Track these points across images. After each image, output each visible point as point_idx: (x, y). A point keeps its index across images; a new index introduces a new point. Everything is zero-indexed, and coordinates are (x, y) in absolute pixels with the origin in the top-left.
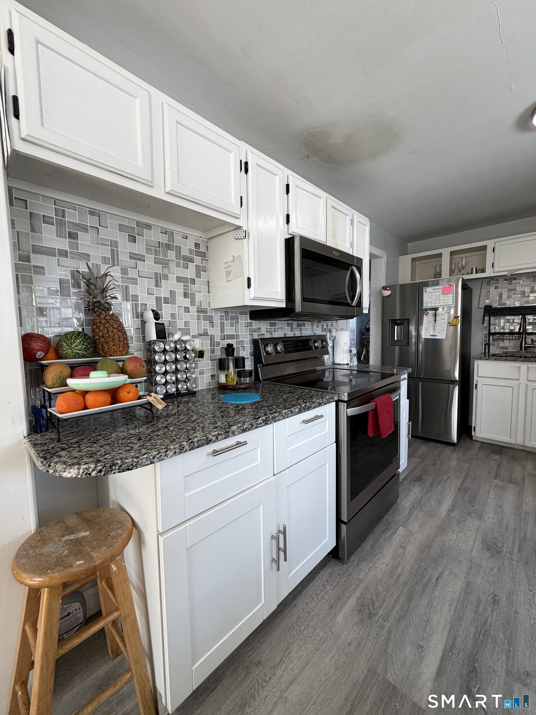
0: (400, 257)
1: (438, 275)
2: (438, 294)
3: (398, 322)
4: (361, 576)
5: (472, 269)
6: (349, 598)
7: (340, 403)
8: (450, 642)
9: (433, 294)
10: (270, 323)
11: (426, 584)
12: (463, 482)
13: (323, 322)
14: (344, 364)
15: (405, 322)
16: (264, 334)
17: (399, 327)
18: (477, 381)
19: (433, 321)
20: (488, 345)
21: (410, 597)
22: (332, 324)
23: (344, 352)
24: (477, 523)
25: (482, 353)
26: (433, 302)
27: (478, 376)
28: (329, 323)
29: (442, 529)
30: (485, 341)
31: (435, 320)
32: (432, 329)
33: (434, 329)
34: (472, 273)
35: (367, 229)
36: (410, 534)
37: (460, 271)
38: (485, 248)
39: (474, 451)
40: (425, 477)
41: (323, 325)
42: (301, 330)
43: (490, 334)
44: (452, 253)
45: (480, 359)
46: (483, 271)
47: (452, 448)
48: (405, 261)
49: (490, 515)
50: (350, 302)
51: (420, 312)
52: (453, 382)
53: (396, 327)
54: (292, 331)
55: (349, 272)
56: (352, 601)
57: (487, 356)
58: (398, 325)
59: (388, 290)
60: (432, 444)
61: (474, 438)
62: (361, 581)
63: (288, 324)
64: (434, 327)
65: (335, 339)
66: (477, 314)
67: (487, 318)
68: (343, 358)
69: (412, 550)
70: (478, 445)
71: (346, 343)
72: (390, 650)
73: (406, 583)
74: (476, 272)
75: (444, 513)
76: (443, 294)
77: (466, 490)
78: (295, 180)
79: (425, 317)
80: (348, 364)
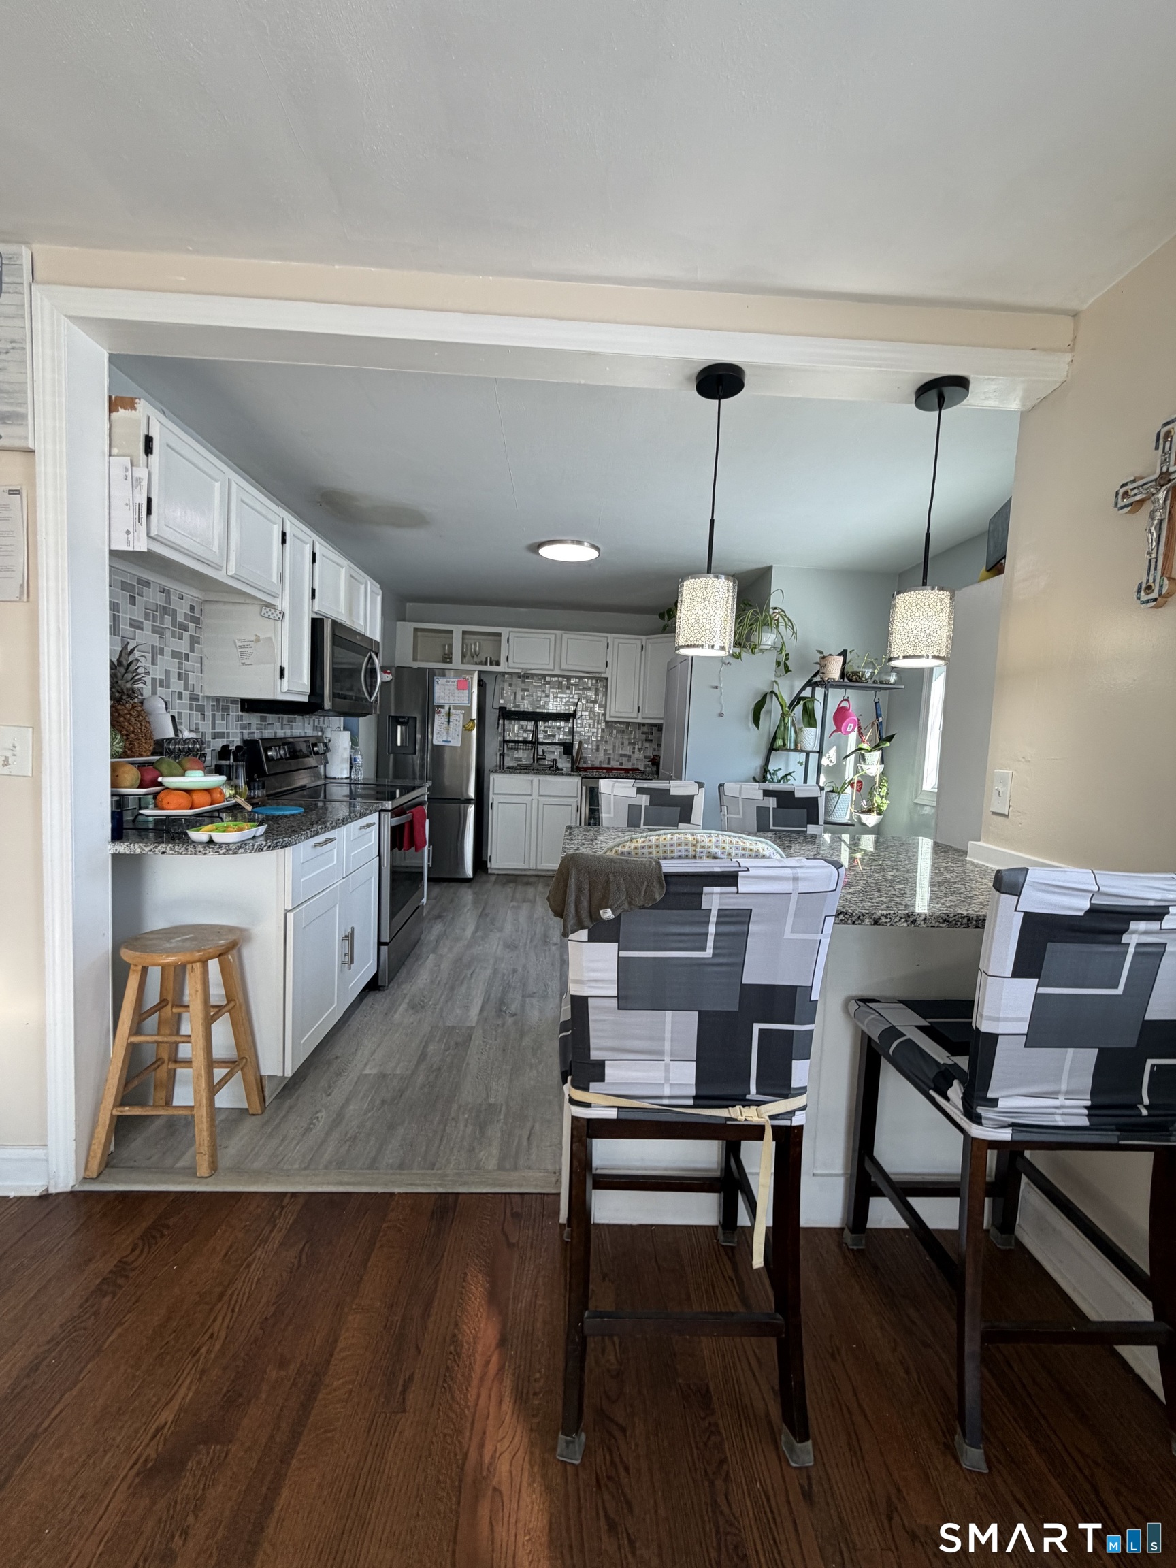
0: (398, 623)
1: (447, 658)
2: (452, 688)
3: (401, 720)
4: (405, 992)
5: (486, 658)
6: (400, 1005)
7: (383, 814)
8: (487, 996)
9: (447, 687)
10: (261, 717)
11: (463, 979)
12: (483, 909)
13: (314, 717)
14: (342, 779)
15: (411, 722)
16: (254, 733)
17: (403, 727)
18: (493, 799)
19: (446, 723)
20: (502, 755)
21: (452, 989)
22: (324, 721)
23: (343, 761)
24: (498, 935)
25: (496, 766)
26: (447, 698)
27: (494, 794)
28: (321, 719)
29: (469, 946)
30: (500, 750)
31: (449, 722)
32: (445, 734)
33: (448, 733)
34: (486, 664)
35: (379, 599)
36: (442, 956)
37: (473, 657)
38: (499, 635)
39: (489, 886)
40: (445, 914)
41: (314, 720)
42: (291, 728)
43: (505, 742)
44: (464, 633)
45: (496, 772)
46: (498, 664)
47: (467, 884)
48: (405, 630)
49: (509, 928)
50: (367, 696)
51: (429, 709)
52: (469, 801)
53: (399, 727)
54: (282, 729)
55: (367, 659)
56: (404, 1006)
57: (502, 768)
58: (402, 724)
59: (389, 674)
60: (445, 884)
61: (490, 871)
62: (406, 995)
63: (279, 718)
64: (448, 730)
65: (330, 741)
66: (492, 716)
67: (501, 722)
68: (342, 769)
69: (445, 965)
70: (493, 878)
71: (345, 749)
72: (444, 1014)
73: (446, 984)
74: (491, 664)
75: (469, 936)
76: (458, 689)
77: (487, 915)
78: (322, 548)
79: (436, 716)
80: (347, 778)
